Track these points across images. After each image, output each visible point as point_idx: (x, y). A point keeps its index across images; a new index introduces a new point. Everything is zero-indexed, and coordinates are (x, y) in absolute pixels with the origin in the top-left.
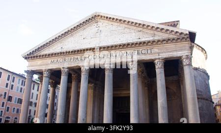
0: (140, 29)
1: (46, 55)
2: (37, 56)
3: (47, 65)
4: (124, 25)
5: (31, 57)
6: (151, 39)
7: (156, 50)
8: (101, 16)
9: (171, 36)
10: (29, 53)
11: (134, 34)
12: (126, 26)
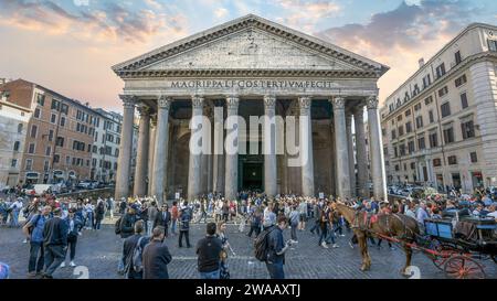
0: (316, 52)
1: (164, 72)
2: (145, 73)
3: (165, 88)
4: (293, 44)
5: (133, 73)
6: (330, 68)
7: (335, 84)
8: (259, 23)
9: (356, 68)
10: (127, 65)
11: (306, 58)
12: (296, 45)
